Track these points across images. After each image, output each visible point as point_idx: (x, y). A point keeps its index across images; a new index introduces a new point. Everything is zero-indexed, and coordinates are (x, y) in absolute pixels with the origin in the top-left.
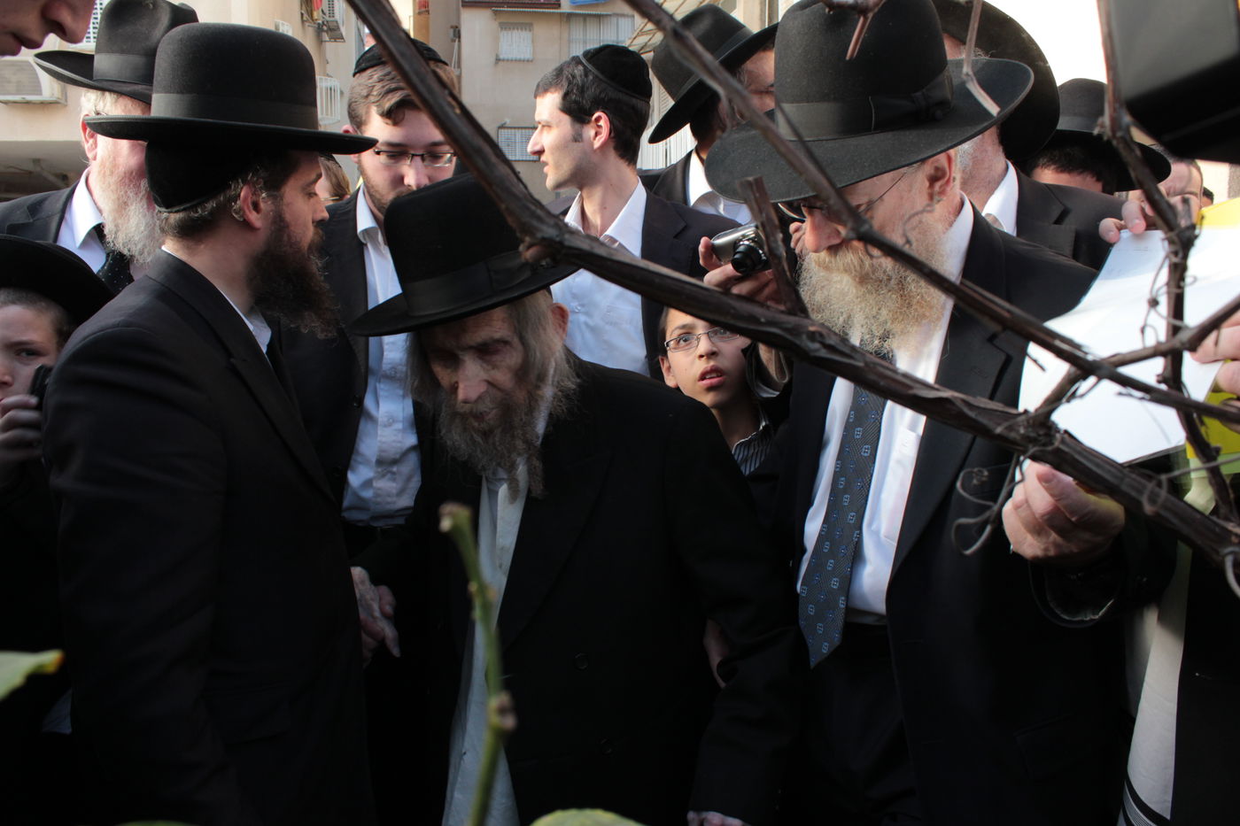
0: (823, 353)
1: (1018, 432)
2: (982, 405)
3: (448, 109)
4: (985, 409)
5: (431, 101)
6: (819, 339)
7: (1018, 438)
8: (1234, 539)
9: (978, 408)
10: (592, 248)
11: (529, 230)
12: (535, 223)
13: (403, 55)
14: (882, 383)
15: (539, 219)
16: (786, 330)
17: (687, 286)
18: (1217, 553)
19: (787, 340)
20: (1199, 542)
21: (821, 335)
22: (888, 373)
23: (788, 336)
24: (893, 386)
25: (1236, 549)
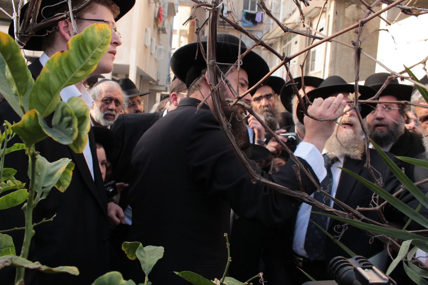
0: (308, 201)
2: (339, 212)
3: (242, 156)
5: (239, 154)
8: (390, 241)
12: (256, 177)
13: (235, 146)
14: (319, 207)
15: (256, 176)
16: (300, 196)
18: (386, 243)
21: (307, 197)
22: (320, 205)
23: (301, 197)
24: (321, 207)
25: (390, 243)
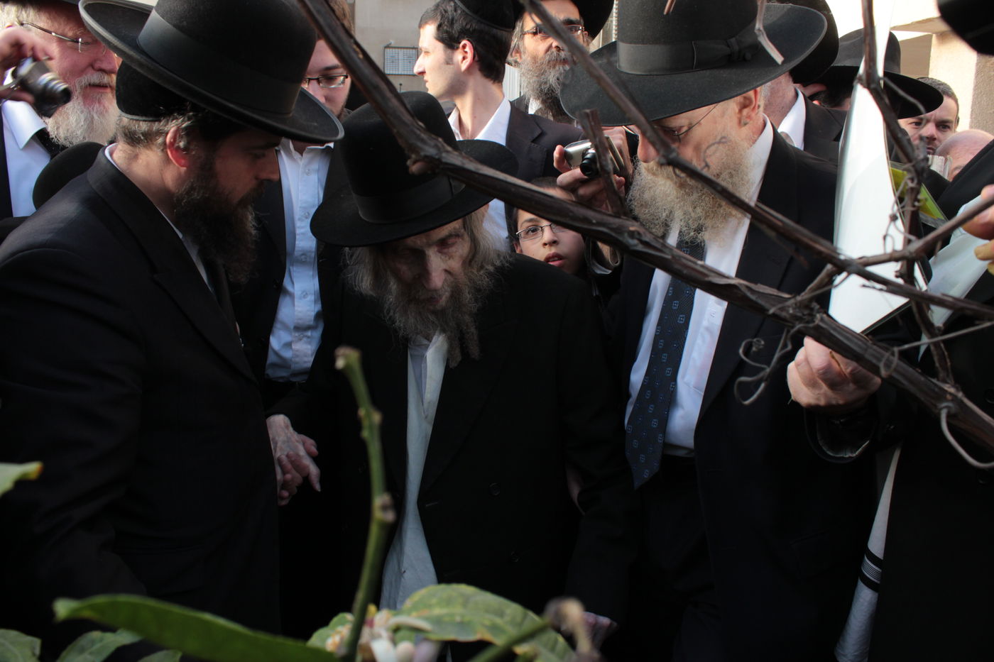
0: (640, 248)
1: (788, 312)
2: (761, 291)
3: (353, 55)
4: (763, 294)
5: (340, 48)
6: (637, 237)
7: (788, 316)
8: (949, 397)
9: (759, 292)
10: (463, 164)
11: (415, 150)
12: (419, 144)
13: (319, 12)
14: (685, 272)
15: (423, 141)
16: (611, 229)
17: (536, 195)
18: (936, 406)
19: (611, 236)
20: (922, 399)
21: (639, 233)
22: (690, 264)
23: (613, 234)
24: (694, 274)
25: (950, 404)
